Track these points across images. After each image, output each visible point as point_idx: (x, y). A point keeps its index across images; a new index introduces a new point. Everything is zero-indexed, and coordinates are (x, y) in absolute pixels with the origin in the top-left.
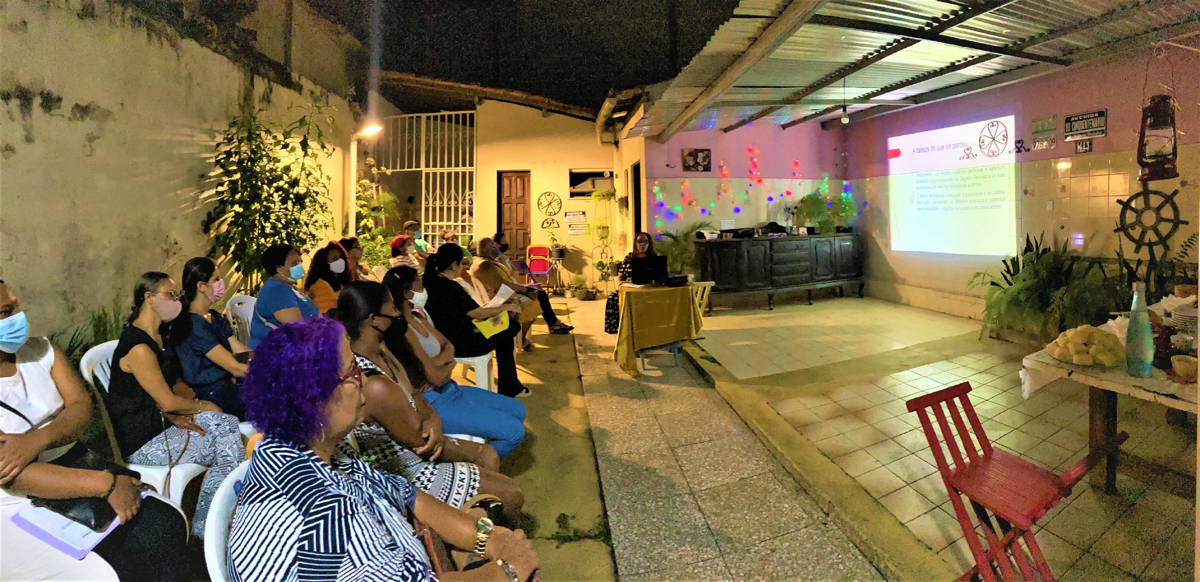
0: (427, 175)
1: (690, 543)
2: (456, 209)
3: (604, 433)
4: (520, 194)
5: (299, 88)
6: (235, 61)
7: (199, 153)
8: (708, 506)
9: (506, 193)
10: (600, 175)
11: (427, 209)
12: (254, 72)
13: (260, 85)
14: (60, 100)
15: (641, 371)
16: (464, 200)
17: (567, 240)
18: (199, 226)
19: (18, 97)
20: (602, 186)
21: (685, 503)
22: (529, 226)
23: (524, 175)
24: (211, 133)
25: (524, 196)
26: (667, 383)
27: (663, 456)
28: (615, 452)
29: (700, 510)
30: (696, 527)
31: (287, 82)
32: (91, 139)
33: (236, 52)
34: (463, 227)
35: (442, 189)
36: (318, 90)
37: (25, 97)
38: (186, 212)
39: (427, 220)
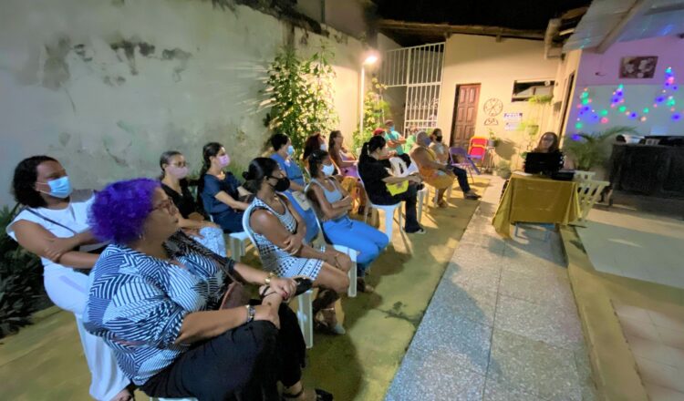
0: (410, 89)
1: (468, 355)
2: (427, 111)
3: (456, 267)
4: (471, 100)
5: (327, 34)
6: (279, 18)
7: (258, 77)
8: (498, 342)
9: (461, 98)
10: (542, 84)
11: (408, 111)
12: (293, 25)
13: (299, 33)
14: (153, 48)
15: (513, 236)
16: (432, 104)
17: (502, 135)
18: (262, 123)
19: (123, 47)
20: (541, 93)
21: (483, 331)
22: (474, 124)
23: (476, 86)
24: (265, 64)
25: (474, 102)
26: (528, 251)
27: (488, 296)
28: (455, 280)
29: (491, 340)
30: (480, 349)
31: (318, 31)
32: (178, 71)
33: (280, 13)
34: (430, 123)
35: (418, 98)
36: (340, 35)
37: (128, 47)
38: (251, 114)
39: (408, 119)
